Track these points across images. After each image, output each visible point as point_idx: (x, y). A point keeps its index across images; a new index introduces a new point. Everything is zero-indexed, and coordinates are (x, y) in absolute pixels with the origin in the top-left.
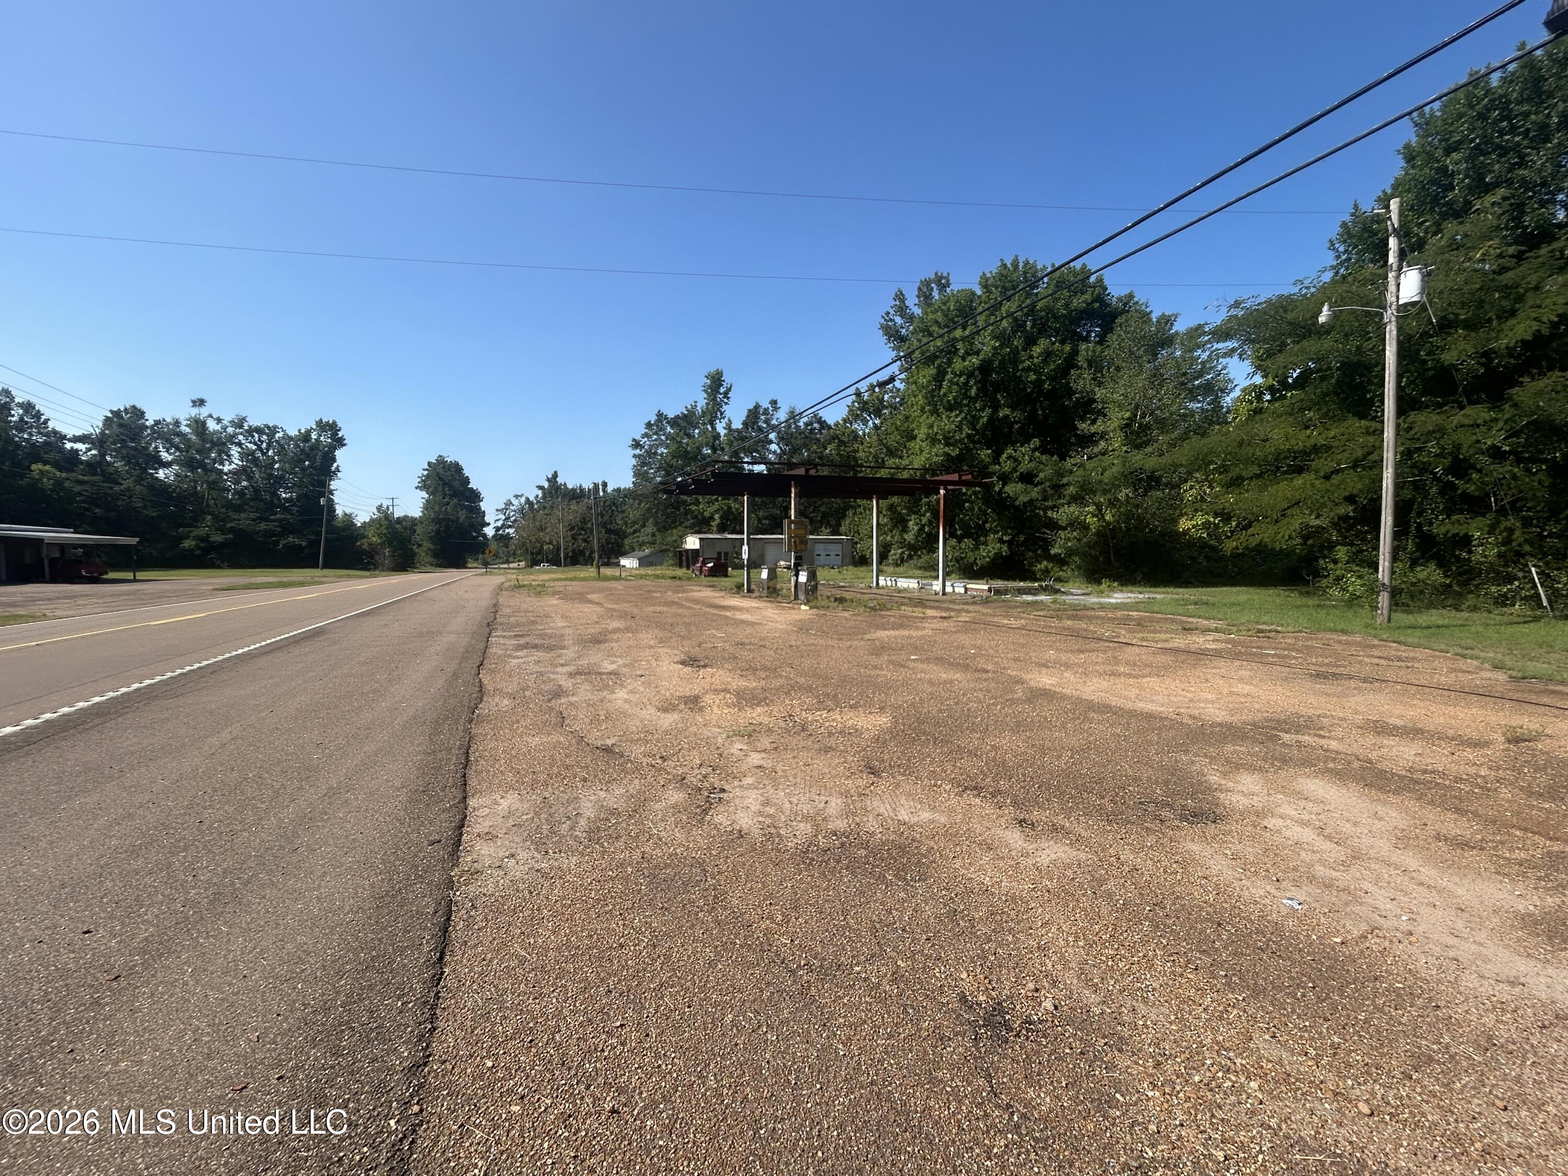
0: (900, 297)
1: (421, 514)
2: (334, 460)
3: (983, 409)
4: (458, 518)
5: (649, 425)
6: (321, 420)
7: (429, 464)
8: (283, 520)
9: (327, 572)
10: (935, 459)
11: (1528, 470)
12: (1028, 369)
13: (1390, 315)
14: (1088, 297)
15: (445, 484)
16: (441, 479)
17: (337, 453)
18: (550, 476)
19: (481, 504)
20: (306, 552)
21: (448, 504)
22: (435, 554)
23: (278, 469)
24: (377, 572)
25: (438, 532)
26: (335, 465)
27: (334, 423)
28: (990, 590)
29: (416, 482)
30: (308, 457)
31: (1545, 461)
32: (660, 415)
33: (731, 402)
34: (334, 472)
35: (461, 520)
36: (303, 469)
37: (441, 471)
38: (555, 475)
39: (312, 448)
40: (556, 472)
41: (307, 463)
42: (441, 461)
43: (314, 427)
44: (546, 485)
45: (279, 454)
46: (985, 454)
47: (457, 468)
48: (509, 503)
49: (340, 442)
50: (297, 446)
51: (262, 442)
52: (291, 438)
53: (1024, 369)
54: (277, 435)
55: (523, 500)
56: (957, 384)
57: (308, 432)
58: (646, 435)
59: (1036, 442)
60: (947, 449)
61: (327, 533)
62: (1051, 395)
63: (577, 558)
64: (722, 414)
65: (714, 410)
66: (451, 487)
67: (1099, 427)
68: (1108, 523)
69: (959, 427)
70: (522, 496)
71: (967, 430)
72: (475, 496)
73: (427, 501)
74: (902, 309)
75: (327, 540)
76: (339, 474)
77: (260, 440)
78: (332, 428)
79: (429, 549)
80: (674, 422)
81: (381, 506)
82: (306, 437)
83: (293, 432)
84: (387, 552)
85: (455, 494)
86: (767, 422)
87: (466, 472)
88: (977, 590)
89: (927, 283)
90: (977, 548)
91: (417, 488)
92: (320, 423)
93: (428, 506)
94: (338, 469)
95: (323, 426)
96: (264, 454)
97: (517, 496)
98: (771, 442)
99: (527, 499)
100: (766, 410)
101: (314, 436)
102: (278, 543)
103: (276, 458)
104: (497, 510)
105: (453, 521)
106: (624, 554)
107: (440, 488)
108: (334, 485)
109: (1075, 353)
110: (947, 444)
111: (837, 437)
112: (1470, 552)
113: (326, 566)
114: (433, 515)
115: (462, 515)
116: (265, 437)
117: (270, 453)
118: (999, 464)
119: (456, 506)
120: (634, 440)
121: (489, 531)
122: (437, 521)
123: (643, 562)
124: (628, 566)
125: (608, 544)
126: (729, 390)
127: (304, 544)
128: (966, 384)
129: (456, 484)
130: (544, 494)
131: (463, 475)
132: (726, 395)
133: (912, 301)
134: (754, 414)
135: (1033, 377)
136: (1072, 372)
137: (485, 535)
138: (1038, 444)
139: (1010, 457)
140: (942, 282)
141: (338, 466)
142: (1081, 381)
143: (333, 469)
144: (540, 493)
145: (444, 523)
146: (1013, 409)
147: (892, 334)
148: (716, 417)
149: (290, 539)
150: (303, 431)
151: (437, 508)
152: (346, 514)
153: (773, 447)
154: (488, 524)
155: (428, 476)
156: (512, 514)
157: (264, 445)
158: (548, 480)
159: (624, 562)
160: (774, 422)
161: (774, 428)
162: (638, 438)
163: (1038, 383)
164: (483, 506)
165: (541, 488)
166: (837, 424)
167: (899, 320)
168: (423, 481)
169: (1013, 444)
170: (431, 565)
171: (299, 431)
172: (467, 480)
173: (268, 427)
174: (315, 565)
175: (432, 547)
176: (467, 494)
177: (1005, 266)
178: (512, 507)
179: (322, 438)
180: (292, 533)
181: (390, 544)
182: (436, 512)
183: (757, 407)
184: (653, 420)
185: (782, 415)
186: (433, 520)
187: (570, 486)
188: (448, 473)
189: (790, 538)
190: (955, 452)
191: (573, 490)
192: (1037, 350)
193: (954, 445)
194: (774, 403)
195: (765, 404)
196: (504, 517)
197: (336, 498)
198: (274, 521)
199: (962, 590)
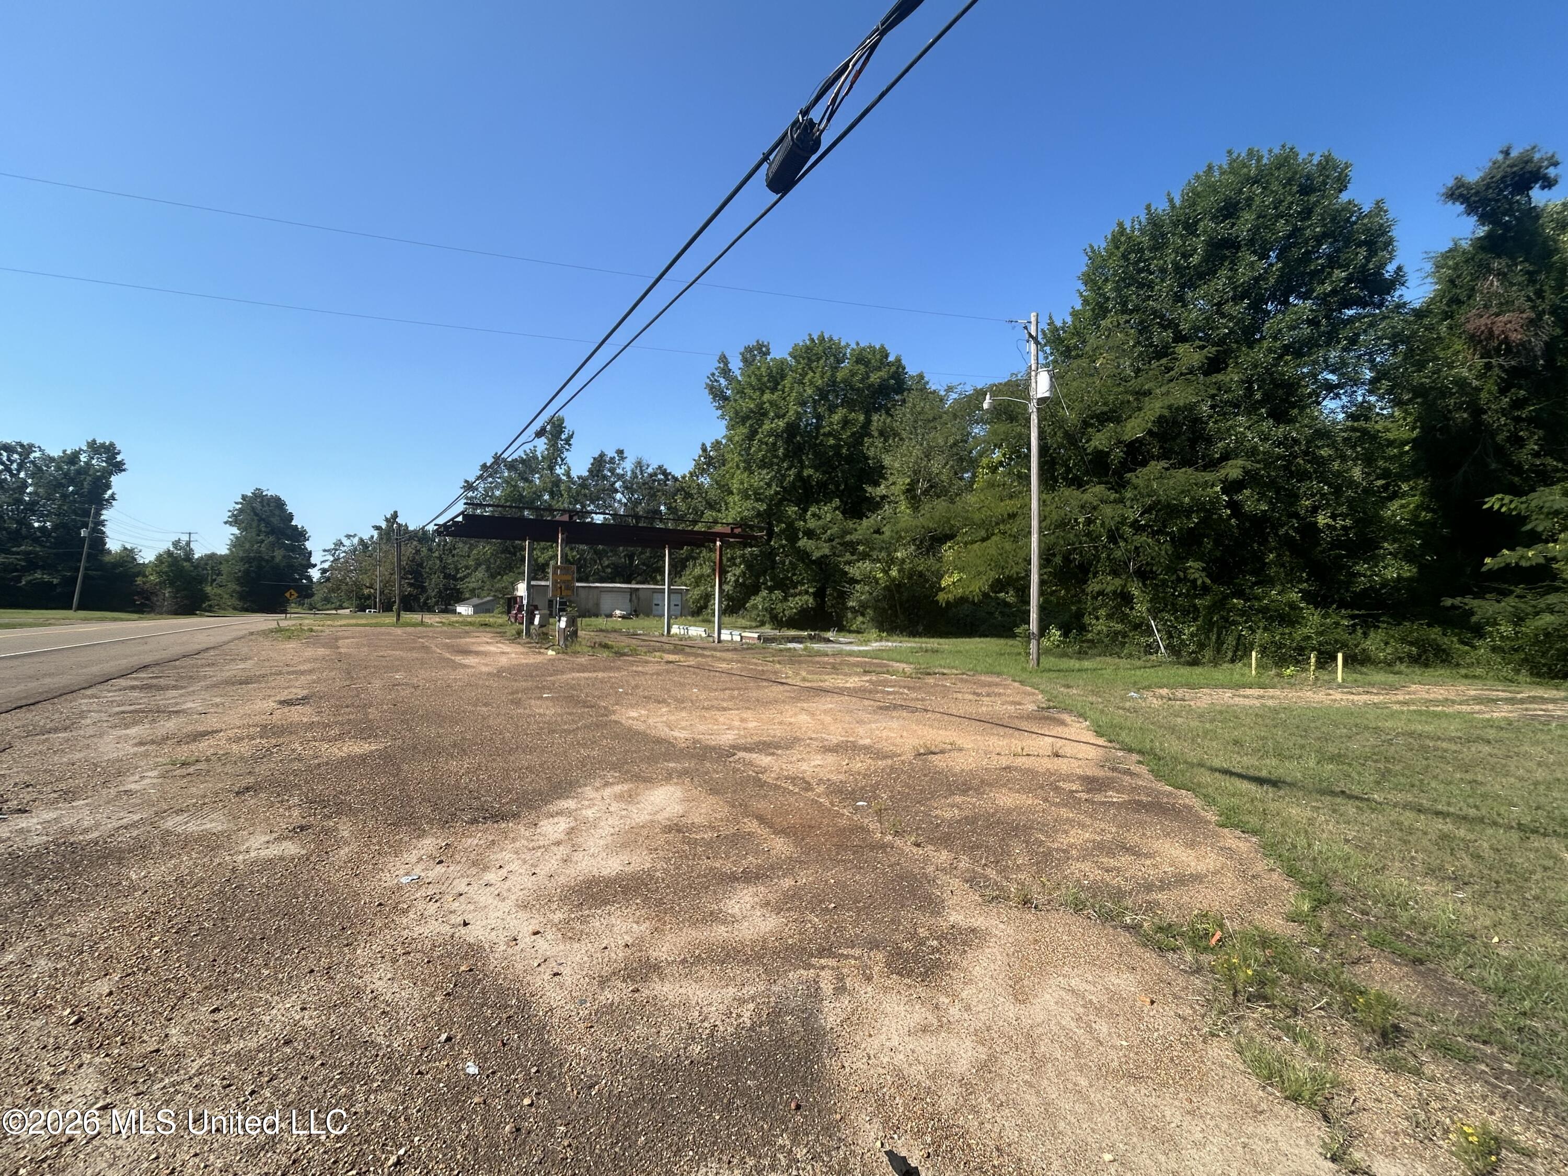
0: (723, 359)
1: (227, 552)
2: (108, 486)
3: (789, 469)
4: (273, 557)
5: (484, 467)
6: (94, 441)
7: (244, 497)
8: (29, 553)
9: (82, 614)
10: (746, 513)
11: (1158, 541)
12: (829, 434)
13: (1033, 407)
14: (883, 373)
15: (261, 520)
16: (256, 514)
17: (114, 479)
18: (389, 516)
19: (307, 543)
20: (59, 590)
21: (262, 541)
22: (242, 597)
23: (30, 494)
24: (152, 615)
25: (247, 572)
26: (109, 492)
27: (112, 445)
28: (759, 638)
29: (226, 516)
30: (72, 482)
31: (1168, 534)
32: (497, 458)
33: (573, 448)
34: (107, 500)
35: (277, 560)
36: (64, 496)
37: (257, 505)
38: (395, 515)
39: (79, 472)
40: (396, 513)
41: (71, 489)
42: (258, 495)
43: (85, 448)
44: (384, 525)
45: (32, 476)
46: (792, 510)
47: (278, 504)
48: (340, 543)
49: (119, 467)
50: (58, 468)
51: (12, 462)
52: (52, 459)
53: (824, 435)
54: (32, 456)
55: (356, 541)
56: (767, 444)
57: (75, 456)
58: (480, 477)
59: (837, 502)
60: (756, 505)
61: (86, 569)
62: (849, 460)
63: (409, 604)
64: (563, 460)
65: (555, 455)
66: (268, 524)
67: (881, 490)
68: (894, 579)
69: (769, 485)
70: (355, 536)
71: (775, 488)
72: (300, 535)
73: (237, 538)
74: (726, 372)
75: (85, 577)
76: (114, 503)
77: (9, 459)
78: (109, 451)
79: (234, 591)
80: (511, 466)
81: (179, 541)
82: (73, 458)
83: (56, 453)
84: (167, 593)
85: (272, 531)
86: (612, 471)
87: (290, 508)
88: (749, 638)
89: (749, 350)
90: (785, 599)
91: (226, 523)
92: (92, 445)
93: (237, 543)
94: (113, 497)
95: (95, 448)
96: (12, 475)
97: (348, 537)
98: (616, 491)
99: (361, 540)
100: (612, 459)
101: (83, 458)
102: (19, 579)
103: (30, 481)
104: (325, 551)
105: (267, 561)
106: (460, 600)
107: (255, 524)
108: (106, 514)
109: (868, 422)
110: (757, 500)
111: (683, 489)
112: (1132, 608)
113: (82, 607)
114: (241, 554)
115: (279, 554)
116: (16, 456)
117: (22, 475)
118: (805, 521)
119: (272, 545)
120: (466, 481)
121: (315, 574)
122: (247, 560)
123: (478, 609)
124: (464, 613)
125: (446, 589)
126: (571, 437)
127: (55, 581)
128: (774, 444)
129: (275, 521)
130: (380, 535)
131: (286, 510)
132: (568, 441)
133: (736, 366)
134: (599, 462)
135: (832, 441)
136: (866, 439)
137: (309, 578)
138: (838, 503)
139: (814, 515)
140: (762, 349)
141: (113, 494)
142: (873, 448)
143: (106, 496)
144: (375, 534)
145: (254, 564)
146: (817, 470)
147: (717, 394)
148: (556, 463)
149: (38, 575)
150: (68, 452)
151: (247, 546)
152: (126, 549)
153: (619, 496)
154: (315, 566)
155: (240, 510)
156: (342, 555)
157: (14, 466)
158: (387, 520)
159: (461, 609)
160: (619, 471)
161: (621, 477)
162: (471, 479)
163: (838, 448)
164: (309, 545)
165: (378, 528)
166: (684, 477)
167: (723, 382)
168: (233, 515)
169: (817, 502)
170: (235, 609)
171: (64, 452)
172: (291, 517)
173: (22, 446)
174: (69, 607)
175: (238, 588)
176: (289, 532)
177: (812, 340)
178: (343, 549)
179: (94, 462)
180: (43, 568)
181: (172, 584)
182: (245, 551)
183: (602, 455)
184: (489, 462)
185: (627, 466)
186: (242, 559)
187: (411, 528)
188: (266, 508)
189: (555, 583)
190: (763, 507)
191: (415, 532)
192: (836, 417)
193: (762, 501)
194: (620, 452)
195: (611, 453)
196: (332, 558)
197: (108, 530)
198: (18, 553)
199: (737, 638)
